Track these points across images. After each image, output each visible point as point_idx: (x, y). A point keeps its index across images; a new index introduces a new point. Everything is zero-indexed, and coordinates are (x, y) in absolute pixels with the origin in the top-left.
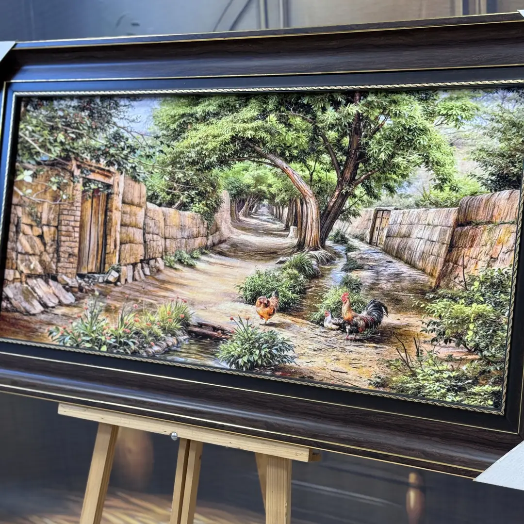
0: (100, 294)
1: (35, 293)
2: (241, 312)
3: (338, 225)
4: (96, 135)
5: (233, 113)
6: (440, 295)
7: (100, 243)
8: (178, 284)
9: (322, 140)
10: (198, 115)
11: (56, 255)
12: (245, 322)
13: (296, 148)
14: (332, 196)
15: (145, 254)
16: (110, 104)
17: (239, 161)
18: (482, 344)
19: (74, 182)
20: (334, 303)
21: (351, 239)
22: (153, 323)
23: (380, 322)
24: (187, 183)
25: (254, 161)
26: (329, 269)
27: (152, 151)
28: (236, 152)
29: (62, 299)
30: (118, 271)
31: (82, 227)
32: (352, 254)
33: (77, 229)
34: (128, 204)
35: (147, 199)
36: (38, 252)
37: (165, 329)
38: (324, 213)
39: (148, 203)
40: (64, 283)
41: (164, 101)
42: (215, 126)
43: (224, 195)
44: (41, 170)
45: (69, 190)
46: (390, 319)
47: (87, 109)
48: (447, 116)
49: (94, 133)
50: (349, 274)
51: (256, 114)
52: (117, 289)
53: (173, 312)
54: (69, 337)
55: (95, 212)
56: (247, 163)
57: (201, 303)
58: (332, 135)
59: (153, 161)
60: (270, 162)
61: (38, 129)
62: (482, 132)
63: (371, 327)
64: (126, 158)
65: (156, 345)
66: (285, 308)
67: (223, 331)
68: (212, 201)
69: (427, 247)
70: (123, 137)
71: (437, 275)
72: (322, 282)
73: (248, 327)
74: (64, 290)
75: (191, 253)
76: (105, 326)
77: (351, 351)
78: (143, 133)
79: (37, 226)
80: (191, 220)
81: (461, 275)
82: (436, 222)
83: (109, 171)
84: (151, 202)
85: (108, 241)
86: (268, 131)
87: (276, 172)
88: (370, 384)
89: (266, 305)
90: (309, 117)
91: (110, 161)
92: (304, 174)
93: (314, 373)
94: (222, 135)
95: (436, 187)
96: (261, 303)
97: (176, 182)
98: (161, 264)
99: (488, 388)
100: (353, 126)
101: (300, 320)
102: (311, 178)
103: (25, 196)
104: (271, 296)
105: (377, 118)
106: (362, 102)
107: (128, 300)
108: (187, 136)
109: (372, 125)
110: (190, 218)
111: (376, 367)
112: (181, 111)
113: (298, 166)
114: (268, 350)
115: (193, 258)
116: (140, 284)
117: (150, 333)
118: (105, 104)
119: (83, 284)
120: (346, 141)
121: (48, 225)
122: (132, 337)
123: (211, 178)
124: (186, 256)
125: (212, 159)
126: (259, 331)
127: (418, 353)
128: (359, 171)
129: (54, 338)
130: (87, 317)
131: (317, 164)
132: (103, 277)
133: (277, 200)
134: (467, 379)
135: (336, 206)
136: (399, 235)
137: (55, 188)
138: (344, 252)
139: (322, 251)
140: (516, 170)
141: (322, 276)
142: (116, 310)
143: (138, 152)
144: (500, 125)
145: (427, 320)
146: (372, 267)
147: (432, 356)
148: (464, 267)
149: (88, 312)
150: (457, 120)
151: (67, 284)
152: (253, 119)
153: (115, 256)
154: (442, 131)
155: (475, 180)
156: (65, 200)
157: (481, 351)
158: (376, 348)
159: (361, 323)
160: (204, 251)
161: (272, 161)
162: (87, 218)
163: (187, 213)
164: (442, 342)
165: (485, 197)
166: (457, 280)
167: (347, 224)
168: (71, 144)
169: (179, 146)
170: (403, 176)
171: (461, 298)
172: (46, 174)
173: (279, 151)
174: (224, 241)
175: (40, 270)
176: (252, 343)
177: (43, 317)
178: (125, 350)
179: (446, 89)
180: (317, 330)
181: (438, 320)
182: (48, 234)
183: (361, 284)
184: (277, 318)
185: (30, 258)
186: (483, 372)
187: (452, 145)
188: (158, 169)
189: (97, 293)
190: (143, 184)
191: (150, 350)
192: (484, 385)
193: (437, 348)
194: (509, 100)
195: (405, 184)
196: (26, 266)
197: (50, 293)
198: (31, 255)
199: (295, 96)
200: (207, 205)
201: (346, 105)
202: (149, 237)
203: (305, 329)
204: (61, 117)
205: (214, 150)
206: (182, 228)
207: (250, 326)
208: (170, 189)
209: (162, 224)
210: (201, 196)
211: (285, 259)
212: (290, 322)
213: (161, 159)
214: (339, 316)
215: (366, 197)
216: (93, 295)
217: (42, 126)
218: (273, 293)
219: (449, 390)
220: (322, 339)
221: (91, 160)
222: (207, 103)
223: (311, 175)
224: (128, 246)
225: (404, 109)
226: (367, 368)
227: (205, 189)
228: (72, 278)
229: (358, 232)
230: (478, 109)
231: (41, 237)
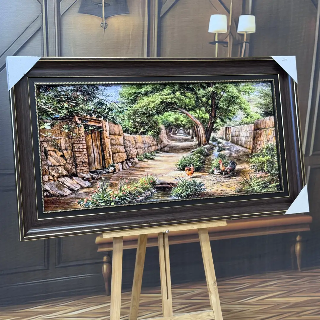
0: (105, 179)
1: (65, 185)
2: (179, 175)
3: (213, 134)
4: (88, 103)
5: (159, 92)
6: (254, 155)
7: (100, 155)
8: (147, 168)
9: (200, 102)
10: (143, 93)
11: (74, 164)
12: (181, 178)
13: (190, 105)
14: (208, 123)
15: (127, 156)
16: (93, 89)
17: (166, 112)
18: (270, 170)
19: (78, 127)
20: (217, 165)
21: (218, 139)
22: (137, 187)
23: (235, 169)
24: (143, 123)
25: (173, 112)
26: (212, 152)
27: (122, 110)
28: (164, 108)
29: (83, 185)
30: (113, 166)
31: (88, 148)
32: (220, 145)
33: (85, 150)
34: (113, 135)
35: (123, 131)
36: (62, 164)
37: (144, 189)
38: (206, 131)
39: (124, 133)
40: (82, 177)
41: (124, 87)
42: (152, 98)
43: (162, 127)
44: (56, 123)
45: (77, 131)
46: (238, 167)
47: (80, 91)
48: (245, 92)
49: (86, 102)
50: (220, 153)
51: (170, 92)
52: (114, 175)
53: (146, 181)
54: (91, 203)
55: (94, 140)
56: (170, 113)
57: (160, 174)
58: (204, 99)
59: (123, 114)
60: (180, 111)
61: (50, 101)
62: (257, 97)
63: (232, 171)
64: (108, 113)
65: (141, 196)
66: (197, 170)
67: (173, 184)
68: (156, 130)
69: (246, 139)
70: (104, 104)
71: (251, 148)
72: (211, 157)
73: (183, 180)
74: (83, 181)
75: (151, 153)
76: (111, 194)
77: (226, 182)
78: (115, 101)
79: (59, 151)
80: (148, 139)
81: (259, 147)
82: (248, 130)
83: (99, 120)
84: (126, 133)
85: (105, 153)
86: (177, 99)
87: (184, 116)
88: (236, 192)
89: (190, 170)
90: (193, 93)
91: (98, 115)
92: (195, 116)
93: (214, 193)
94: (156, 101)
95: (246, 117)
96: (187, 169)
97: (137, 123)
98: (136, 160)
99: (274, 184)
100: (212, 96)
101: (205, 174)
102: (199, 117)
103: (47, 136)
104: (191, 166)
105: (220, 93)
106: (214, 87)
107: (122, 179)
108: (139, 102)
109: (219, 96)
110: (148, 138)
111: (236, 186)
112: (134, 91)
113: (192, 112)
114: (194, 188)
115: (153, 155)
116: (127, 171)
117: (137, 192)
118: (90, 89)
119: (94, 175)
120: (210, 102)
121: (66, 149)
122: (127, 196)
123: (154, 120)
124: (149, 155)
125: (153, 112)
126: (188, 181)
127: (250, 177)
128: (217, 113)
129: (81, 205)
130: (100, 191)
131: (200, 111)
132: (106, 171)
133: (186, 127)
134: (267, 183)
135: (211, 127)
136: (236, 136)
137: (67, 131)
138: (217, 144)
139: (208, 145)
140: (270, 110)
141: (210, 155)
142: (116, 185)
143: (114, 111)
144: (263, 95)
145: (251, 165)
146: (228, 149)
147: (255, 177)
148: (260, 144)
149: (100, 188)
150: (249, 93)
151: (85, 177)
152: (169, 94)
153: (111, 160)
154: (244, 97)
155: (258, 114)
156: (75, 136)
157: (270, 172)
158: (235, 178)
159: (228, 170)
160: (157, 151)
161: (181, 111)
162: (90, 144)
163: (145, 136)
164: (257, 172)
165: (262, 119)
166: (258, 149)
167: (216, 134)
168: (73, 109)
169: (136, 106)
170: (234, 114)
171: (260, 155)
172: (59, 124)
173: (183, 107)
174: (166, 146)
175: (65, 173)
176: (186, 186)
177: (72, 196)
178: (125, 202)
179: (243, 82)
180: (212, 176)
181: (254, 164)
182: (67, 154)
183: (225, 156)
184: (195, 174)
185: (58, 167)
186: (272, 179)
187: (248, 102)
188: (126, 117)
189: (103, 179)
190: (119, 125)
191: (138, 199)
192: (273, 184)
193: (256, 174)
194: (264, 86)
195: (235, 117)
196: (55, 172)
197: (75, 184)
198: (58, 166)
199: (186, 84)
200: (154, 132)
201: (208, 88)
202: (128, 149)
203: (207, 177)
204: (64, 95)
205: (153, 107)
206: (144, 143)
207: (184, 180)
208: (135, 126)
209: (134, 142)
210: (151, 128)
211: (194, 150)
212: (201, 175)
213: (127, 113)
214: (220, 169)
215: (221, 123)
216: (101, 180)
217: (52, 100)
218: (192, 165)
219: (262, 188)
220: (215, 179)
221: (87, 116)
222: (146, 87)
223: (199, 116)
224: (117, 154)
225: (230, 89)
226: (233, 187)
227: (152, 125)
228: (86, 174)
229: (221, 136)
230: (255, 89)
231: (63, 156)
